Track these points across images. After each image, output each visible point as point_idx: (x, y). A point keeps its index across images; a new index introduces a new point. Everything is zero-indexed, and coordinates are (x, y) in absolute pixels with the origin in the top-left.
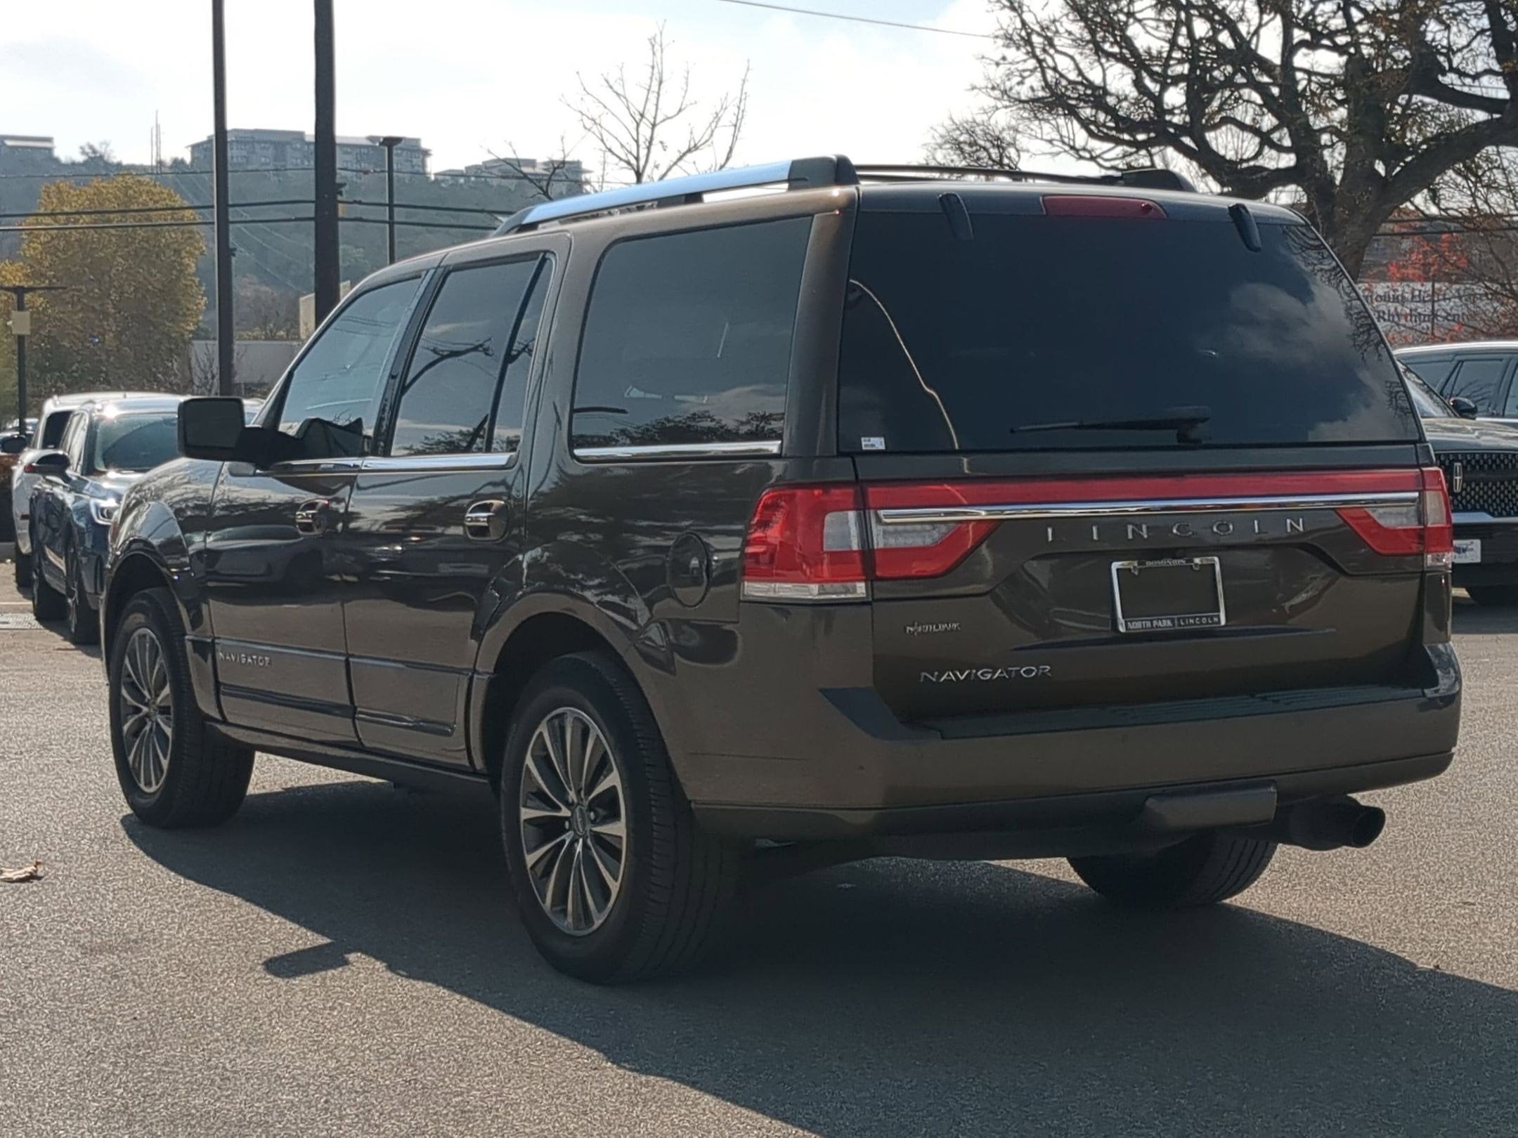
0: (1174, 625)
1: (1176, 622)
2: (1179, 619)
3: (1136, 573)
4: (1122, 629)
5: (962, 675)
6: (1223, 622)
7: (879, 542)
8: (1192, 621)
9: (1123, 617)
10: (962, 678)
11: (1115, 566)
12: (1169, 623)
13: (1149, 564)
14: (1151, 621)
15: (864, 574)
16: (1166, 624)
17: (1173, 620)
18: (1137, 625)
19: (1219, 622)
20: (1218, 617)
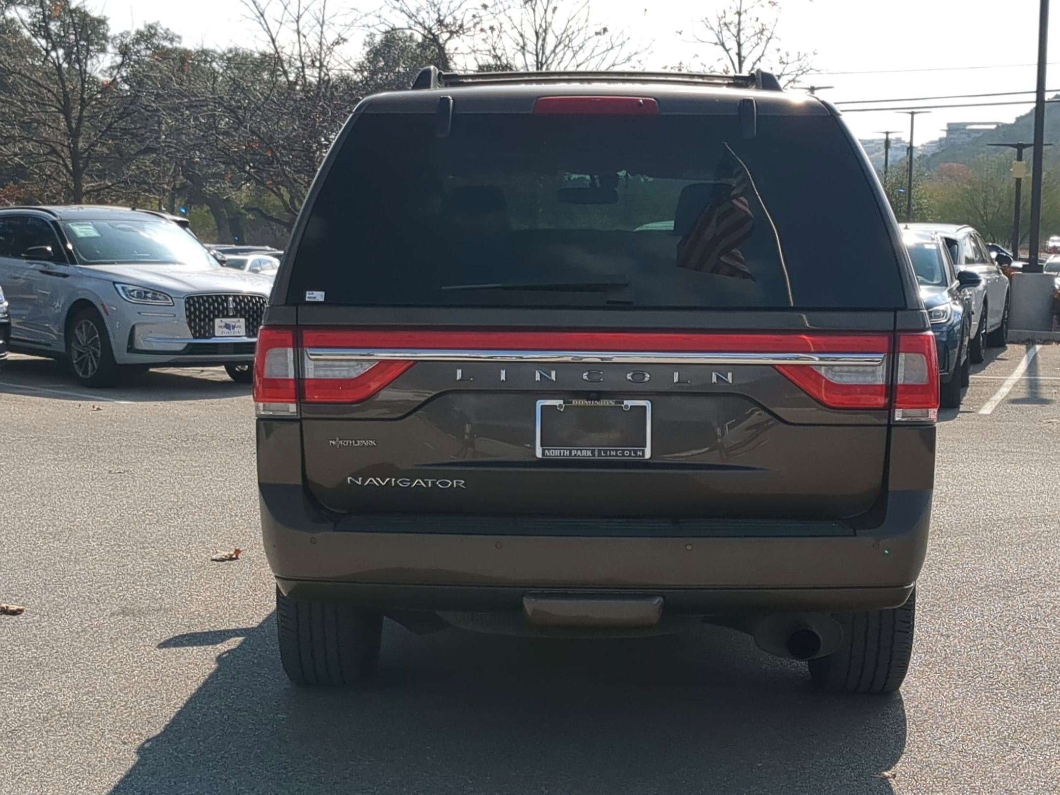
0: (593, 455)
1: (596, 453)
2: (599, 451)
3: (562, 410)
4: (539, 454)
5: (383, 482)
6: (648, 455)
7: (310, 372)
8: (613, 453)
9: (542, 446)
10: (383, 484)
11: (540, 403)
12: (589, 453)
13: (575, 402)
14: (571, 451)
15: (296, 398)
16: (586, 454)
17: (593, 452)
18: (555, 453)
19: (643, 455)
20: (643, 451)
